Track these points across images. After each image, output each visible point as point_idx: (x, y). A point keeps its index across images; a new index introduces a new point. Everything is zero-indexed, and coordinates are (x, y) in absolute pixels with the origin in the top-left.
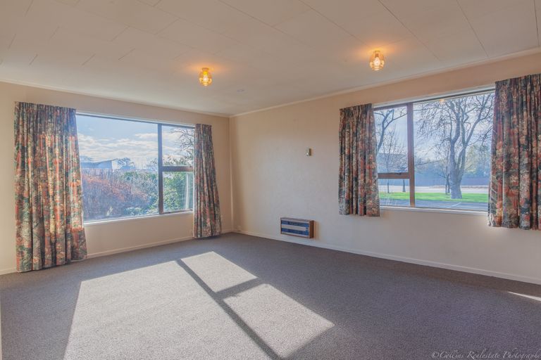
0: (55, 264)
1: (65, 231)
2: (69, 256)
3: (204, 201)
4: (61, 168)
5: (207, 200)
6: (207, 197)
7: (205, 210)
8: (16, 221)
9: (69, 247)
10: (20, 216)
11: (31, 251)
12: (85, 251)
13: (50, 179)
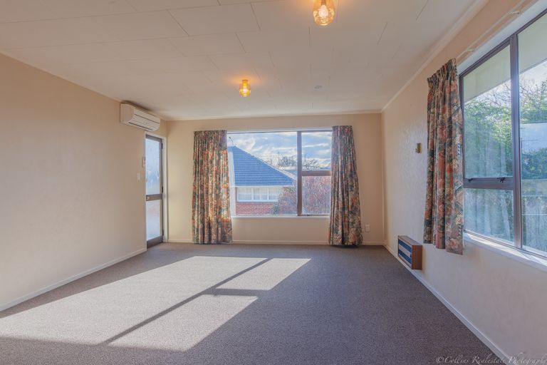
0: (210, 243)
1: (217, 220)
2: (219, 239)
3: (338, 206)
4: (216, 174)
5: (340, 206)
6: (340, 202)
7: (337, 216)
8: (192, 209)
9: (220, 232)
10: (194, 207)
11: (198, 230)
12: (231, 237)
13: (210, 182)
